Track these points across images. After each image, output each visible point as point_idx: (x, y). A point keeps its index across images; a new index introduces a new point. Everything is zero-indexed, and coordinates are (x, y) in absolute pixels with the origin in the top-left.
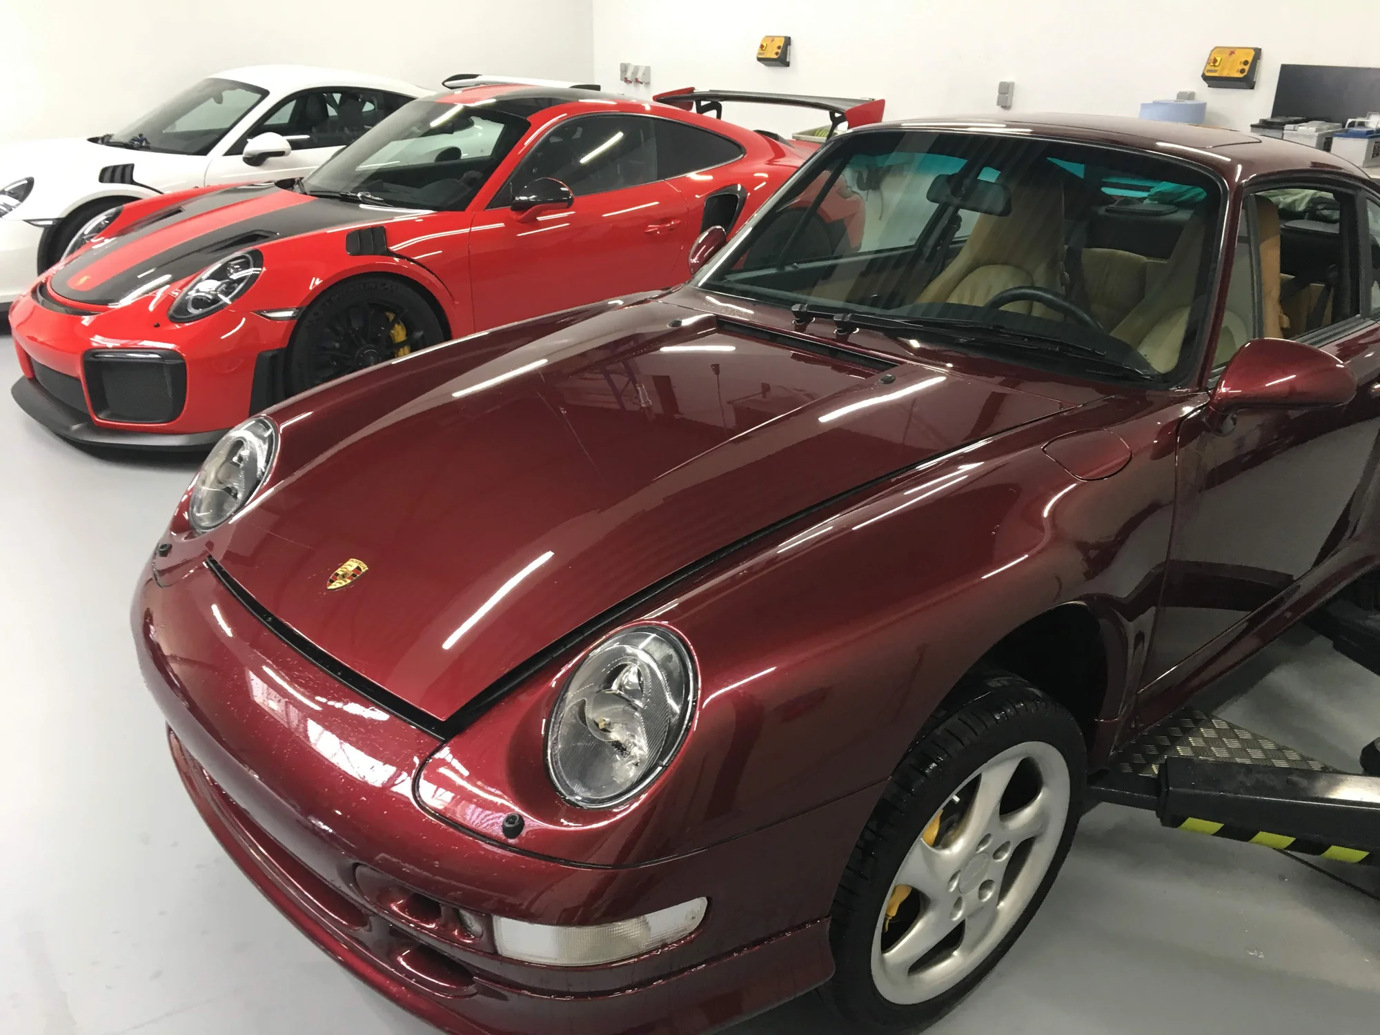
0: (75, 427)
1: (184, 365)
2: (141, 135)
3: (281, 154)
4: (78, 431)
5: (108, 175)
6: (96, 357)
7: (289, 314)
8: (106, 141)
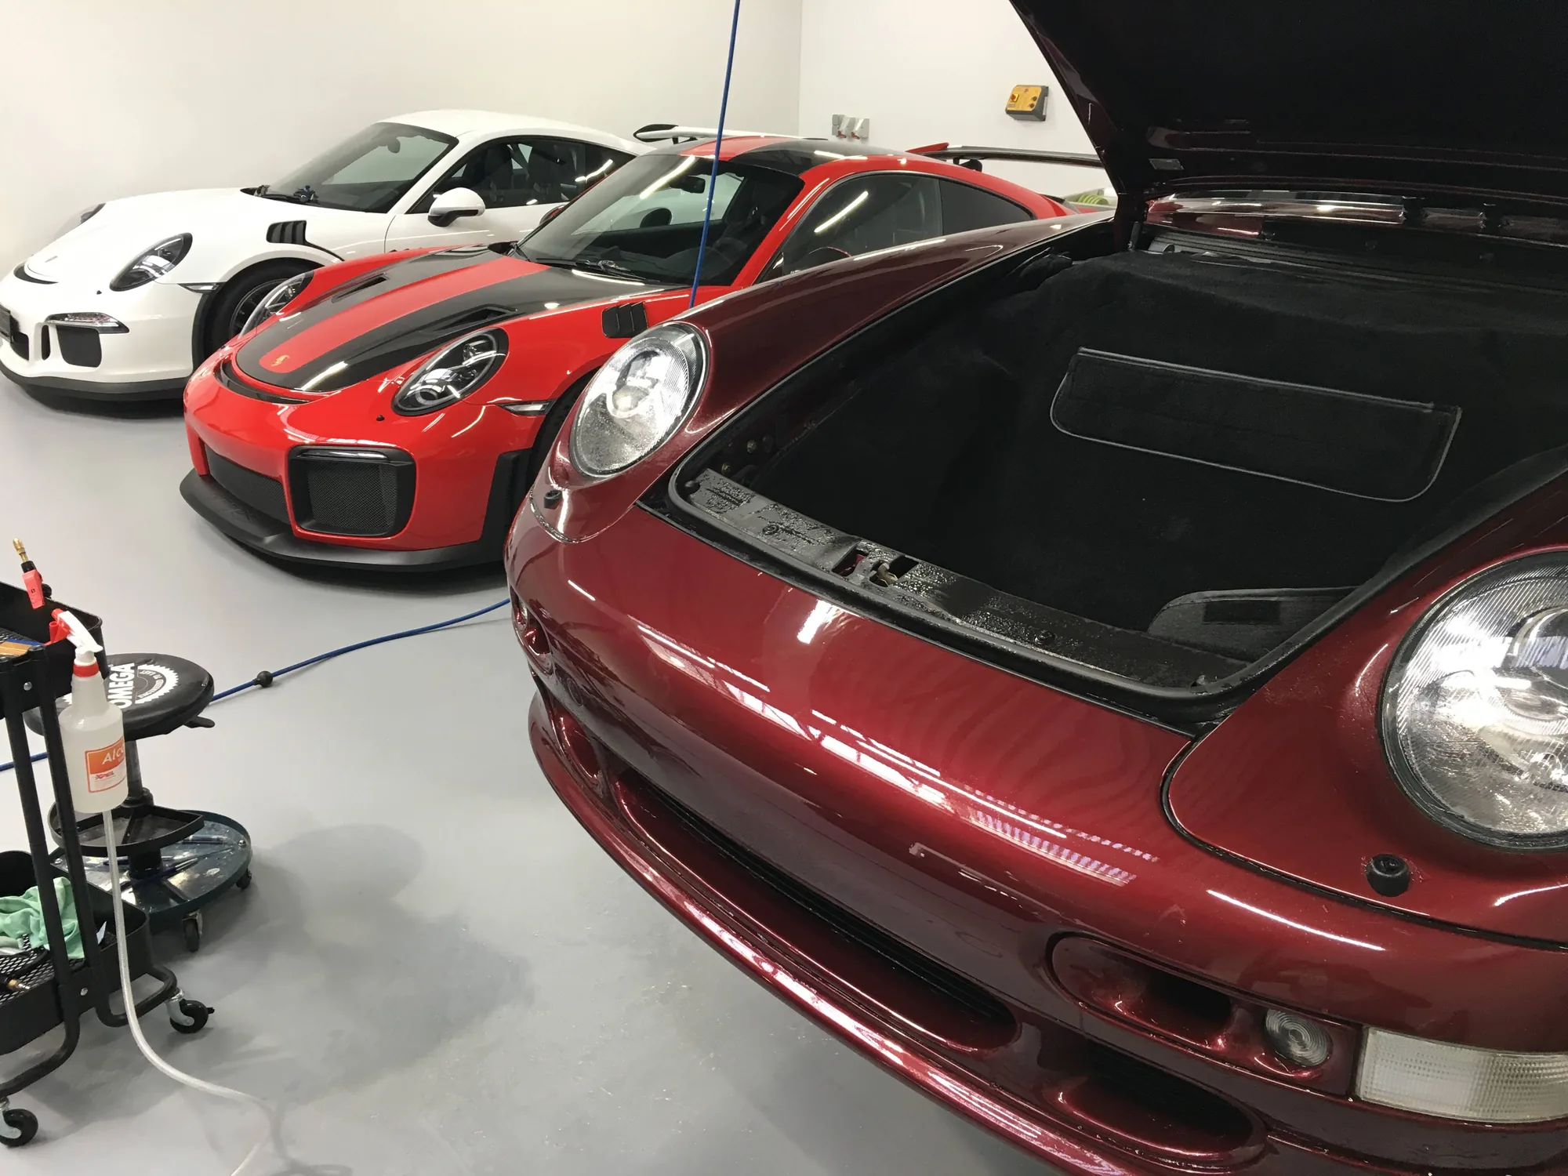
0: (269, 539)
1: (414, 466)
2: (308, 187)
3: (473, 213)
4: (271, 543)
5: (276, 233)
6: (304, 455)
7: (538, 407)
8: (261, 192)
